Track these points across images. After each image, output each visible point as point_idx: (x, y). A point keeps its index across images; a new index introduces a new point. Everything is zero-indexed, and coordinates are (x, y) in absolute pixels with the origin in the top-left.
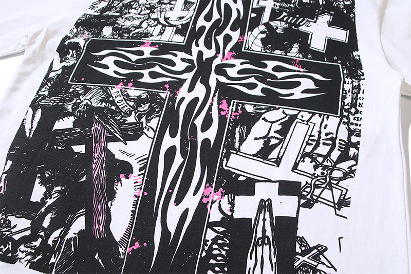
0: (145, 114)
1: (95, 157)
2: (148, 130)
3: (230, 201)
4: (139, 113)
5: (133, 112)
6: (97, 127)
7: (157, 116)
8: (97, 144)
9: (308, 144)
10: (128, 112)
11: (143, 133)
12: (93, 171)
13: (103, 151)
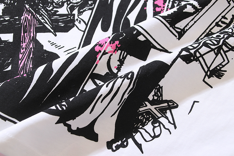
0: (77, 6)
1: (23, 47)
2: (80, 22)
3: (121, 58)
4: (71, 4)
5: (65, 4)
6: (27, 16)
7: (90, 9)
8: (26, 34)
9: (217, 25)
10: (60, 3)
11: (74, 25)
12: (20, 62)
13: (31, 41)
